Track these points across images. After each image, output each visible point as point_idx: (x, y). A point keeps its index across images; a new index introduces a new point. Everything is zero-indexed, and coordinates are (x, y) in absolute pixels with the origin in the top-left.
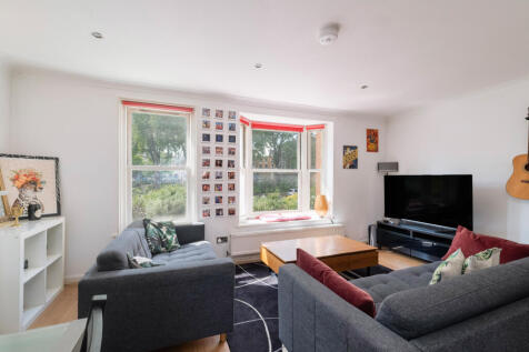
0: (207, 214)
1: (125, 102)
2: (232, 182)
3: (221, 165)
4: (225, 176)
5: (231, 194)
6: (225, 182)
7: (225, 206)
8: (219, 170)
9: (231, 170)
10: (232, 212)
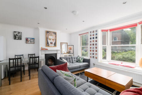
0: (91, 57)
1: (79, 35)
2: (96, 49)
3: (94, 45)
4: (95, 48)
5: (96, 53)
6: (95, 49)
7: (95, 56)
8: (93, 46)
9: (96, 46)
10: (96, 58)
